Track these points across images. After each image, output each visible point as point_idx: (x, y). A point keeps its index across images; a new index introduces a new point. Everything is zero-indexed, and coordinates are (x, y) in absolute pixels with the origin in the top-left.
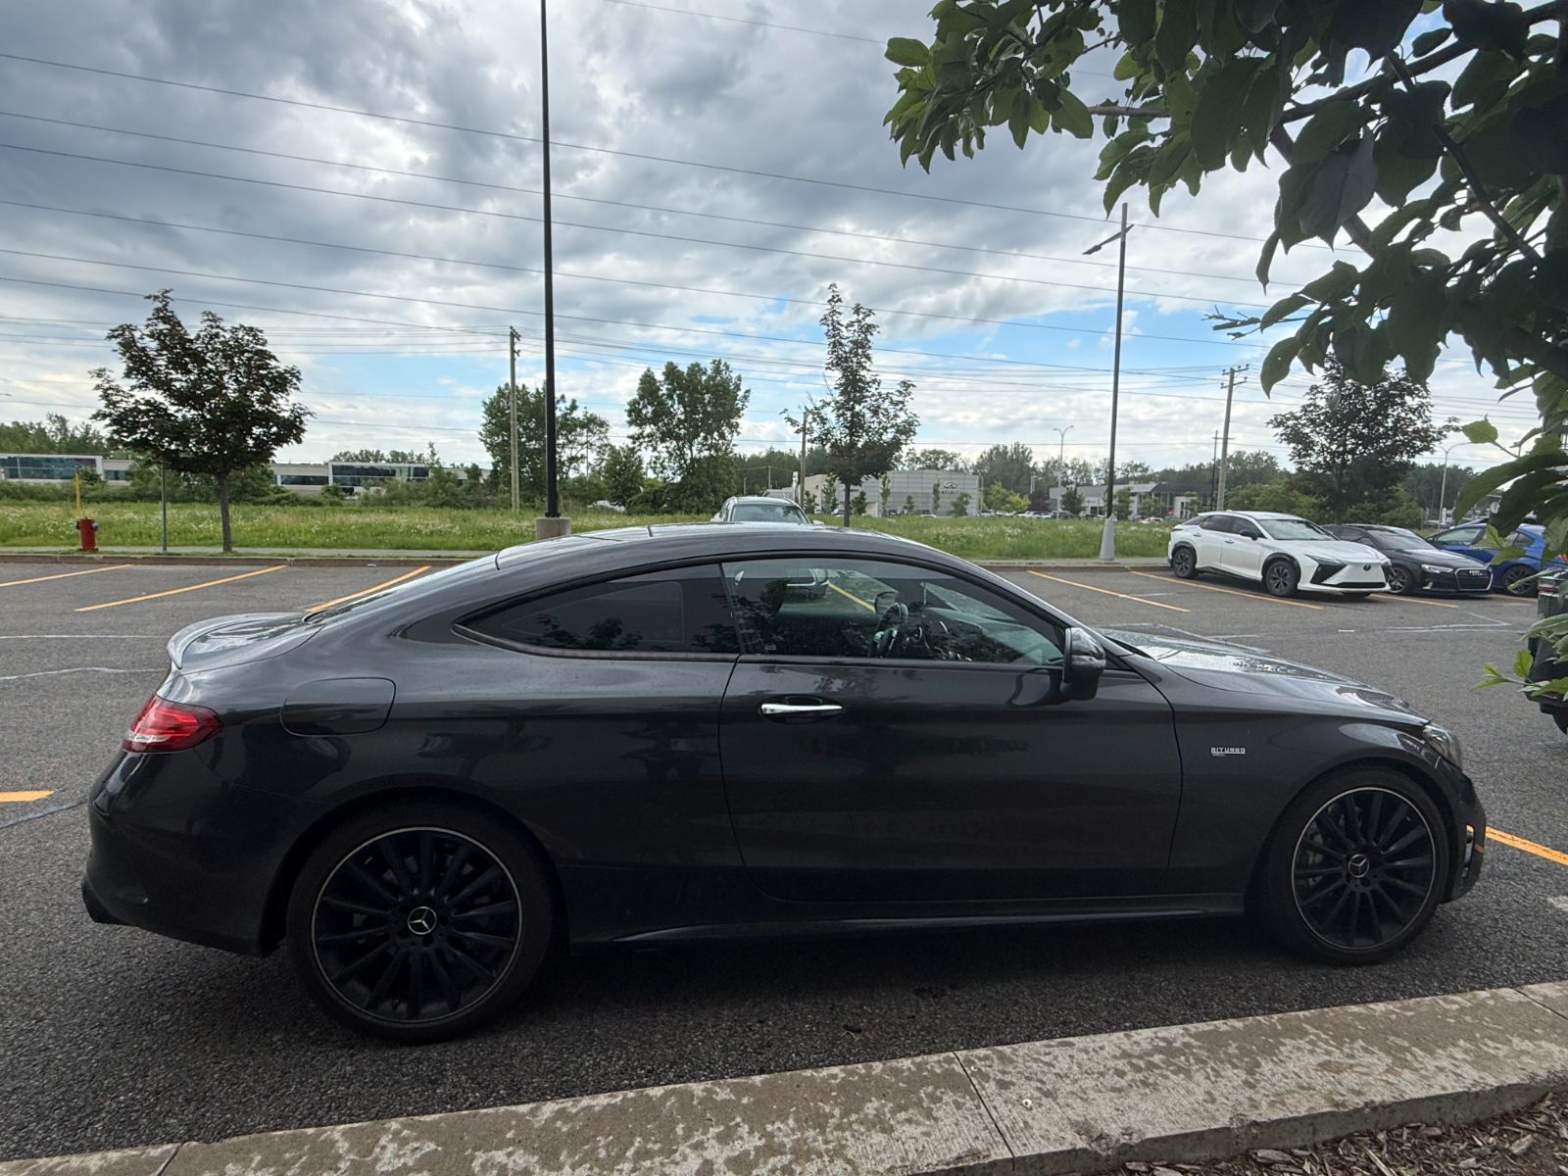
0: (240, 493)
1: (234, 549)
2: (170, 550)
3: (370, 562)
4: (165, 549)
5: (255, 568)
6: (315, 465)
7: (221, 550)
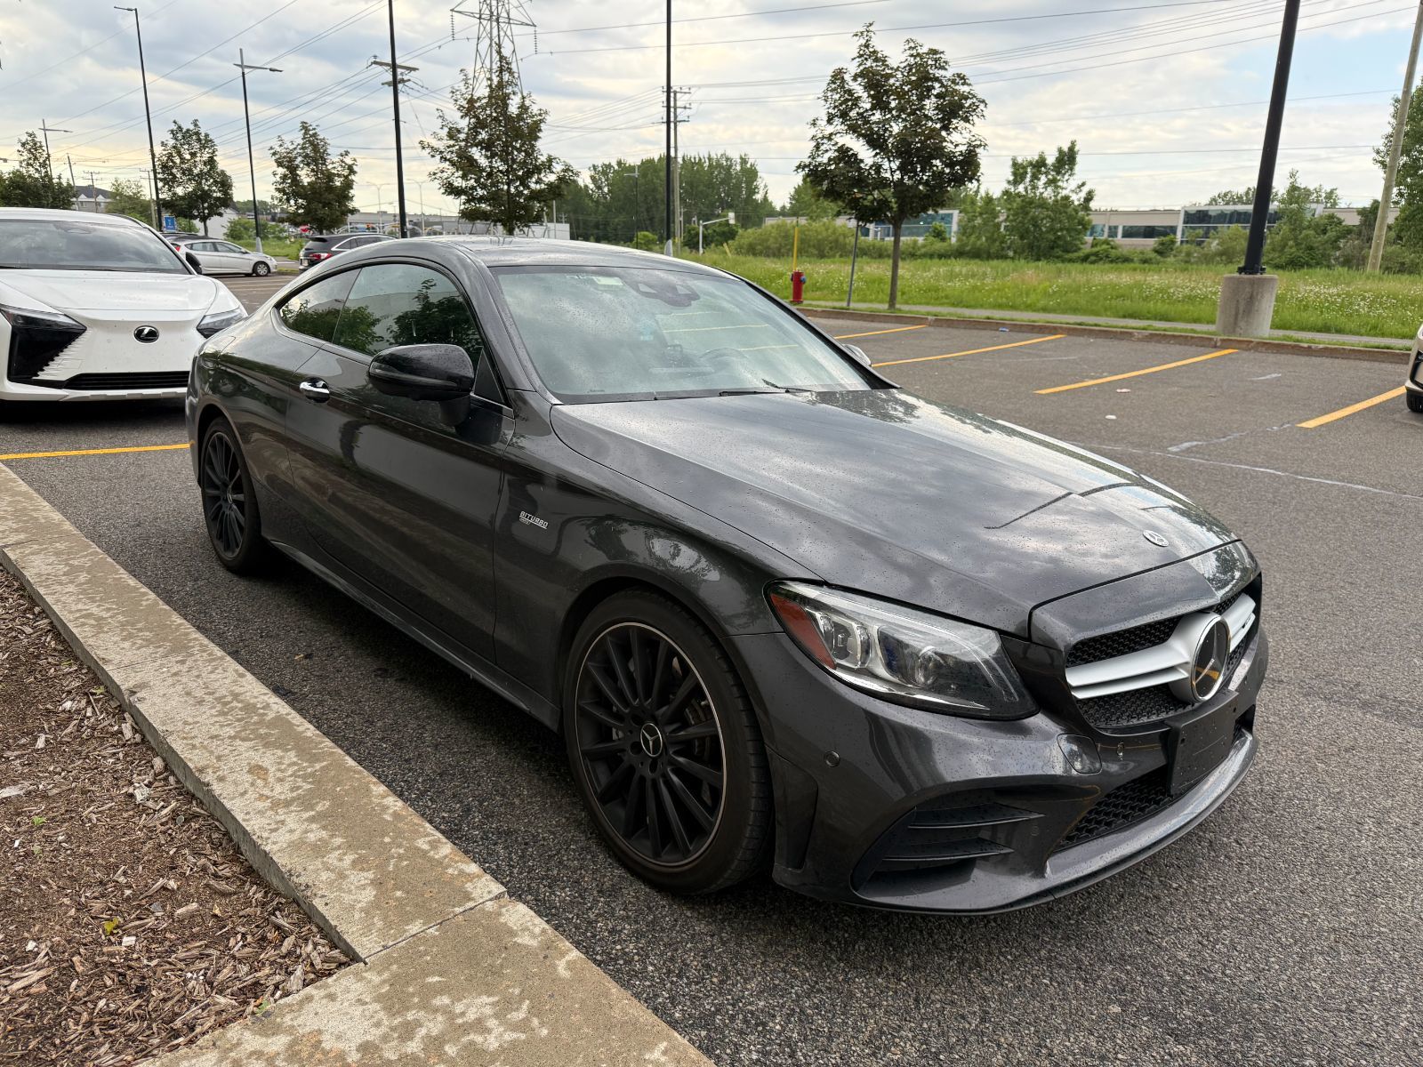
0: (1052, 248)
1: (898, 306)
2: (853, 305)
3: (1004, 325)
4: (848, 304)
5: (886, 325)
6: (1166, 211)
7: (886, 306)
